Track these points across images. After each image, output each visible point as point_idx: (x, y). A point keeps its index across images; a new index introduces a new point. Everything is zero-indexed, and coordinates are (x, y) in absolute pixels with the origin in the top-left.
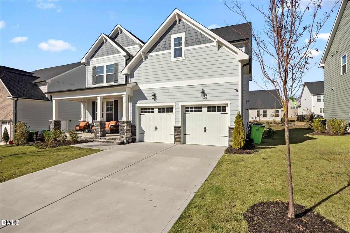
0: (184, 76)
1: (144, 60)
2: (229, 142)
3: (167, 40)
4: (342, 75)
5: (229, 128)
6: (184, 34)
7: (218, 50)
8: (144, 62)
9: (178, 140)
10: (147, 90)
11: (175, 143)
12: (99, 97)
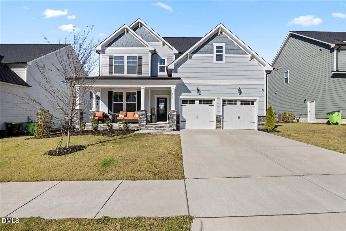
0: (224, 77)
1: (188, 59)
2: (258, 126)
3: (210, 46)
4: (284, 84)
5: (259, 116)
6: (224, 44)
7: (250, 61)
8: (187, 61)
9: (219, 126)
10: (191, 84)
11: (216, 129)
12: (144, 88)
